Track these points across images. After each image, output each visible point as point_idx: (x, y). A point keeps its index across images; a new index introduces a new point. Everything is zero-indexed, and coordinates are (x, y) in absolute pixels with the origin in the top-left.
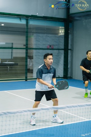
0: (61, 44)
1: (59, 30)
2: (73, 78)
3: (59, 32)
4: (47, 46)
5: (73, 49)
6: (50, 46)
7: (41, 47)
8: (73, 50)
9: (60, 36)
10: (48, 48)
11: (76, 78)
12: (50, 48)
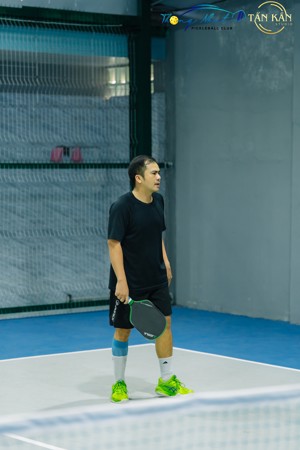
0: (119, 138)
1: (107, 73)
2: (178, 302)
3: (107, 84)
4: (50, 149)
5: (174, 161)
6: (66, 151)
7: (20, 156)
8: (174, 166)
9: (113, 100)
10: (56, 158)
11: (192, 304)
12: (66, 160)
